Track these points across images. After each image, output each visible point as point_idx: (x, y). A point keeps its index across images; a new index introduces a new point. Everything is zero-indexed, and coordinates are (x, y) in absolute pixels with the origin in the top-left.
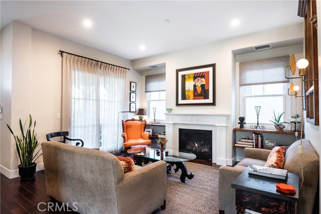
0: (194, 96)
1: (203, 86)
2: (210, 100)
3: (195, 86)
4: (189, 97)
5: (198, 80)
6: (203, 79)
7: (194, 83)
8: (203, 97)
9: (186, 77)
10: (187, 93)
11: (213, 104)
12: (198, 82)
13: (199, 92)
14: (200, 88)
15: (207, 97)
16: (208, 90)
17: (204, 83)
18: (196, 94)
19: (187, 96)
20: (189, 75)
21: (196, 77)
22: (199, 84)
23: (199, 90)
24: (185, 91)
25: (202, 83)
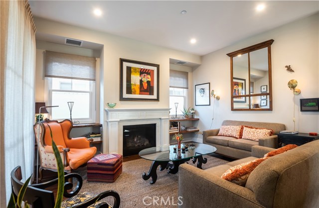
0: (141, 91)
1: (148, 82)
2: (155, 97)
3: (141, 81)
4: (135, 91)
5: (144, 76)
6: (149, 76)
7: (140, 78)
8: (149, 93)
9: (132, 70)
10: (132, 87)
11: (158, 100)
12: (144, 77)
13: (145, 88)
14: (146, 84)
15: (151, 93)
16: (153, 87)
17: (150, 80)
18: (142, 89)
19: (133, 91)
20: (135, 69)
21: (142, 72)
22: (145, 80)
23: (145, 86)
24: (131, 84)
25: (148, 80)
